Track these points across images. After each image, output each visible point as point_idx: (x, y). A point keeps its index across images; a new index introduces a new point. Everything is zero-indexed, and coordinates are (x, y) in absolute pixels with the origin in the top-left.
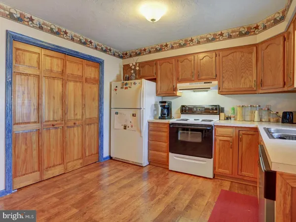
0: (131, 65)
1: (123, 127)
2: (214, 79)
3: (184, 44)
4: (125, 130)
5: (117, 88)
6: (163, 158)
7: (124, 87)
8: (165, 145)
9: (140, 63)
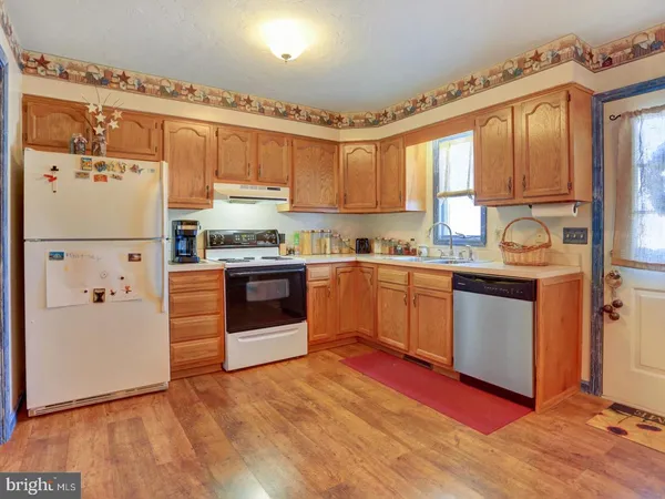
0: (92, 109)
1: (90, 296)
2: (285, 184)
3: (233, 103)
4: (99, 304)
5: (55, 174)
6: (210, 351)
7: (94, 172)
8: (213, 319)
9: (126, 113)
